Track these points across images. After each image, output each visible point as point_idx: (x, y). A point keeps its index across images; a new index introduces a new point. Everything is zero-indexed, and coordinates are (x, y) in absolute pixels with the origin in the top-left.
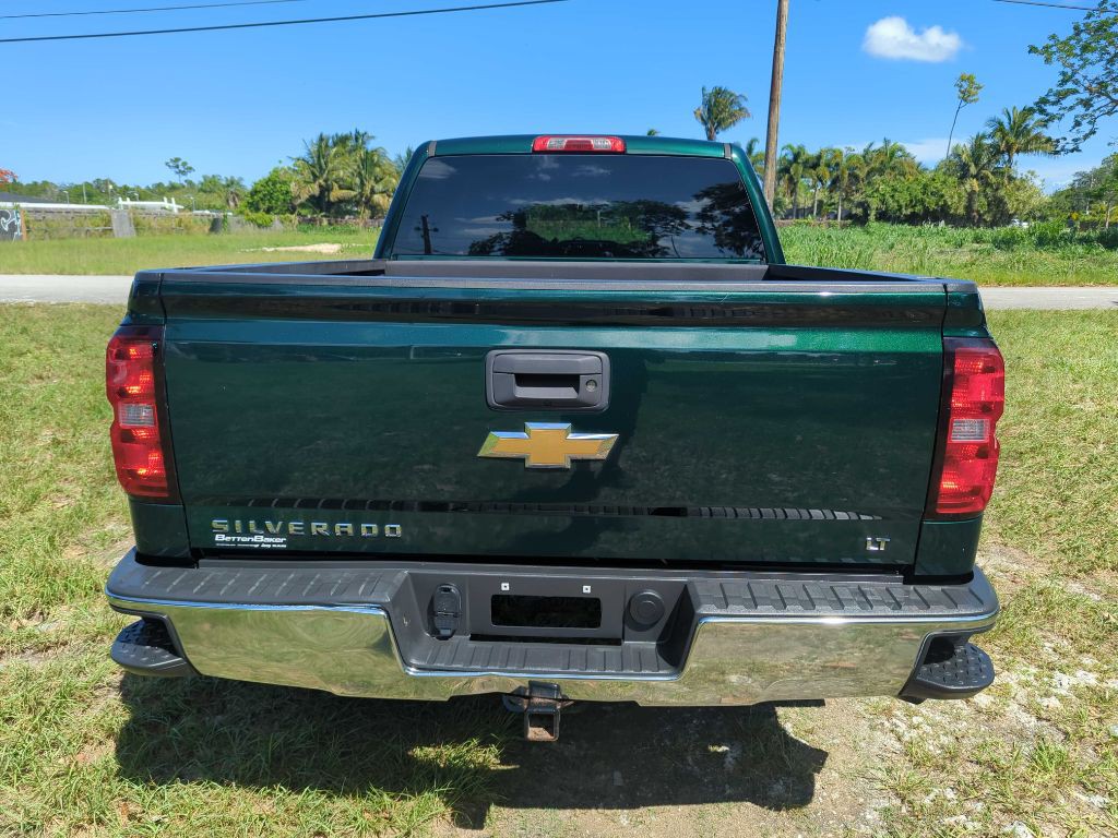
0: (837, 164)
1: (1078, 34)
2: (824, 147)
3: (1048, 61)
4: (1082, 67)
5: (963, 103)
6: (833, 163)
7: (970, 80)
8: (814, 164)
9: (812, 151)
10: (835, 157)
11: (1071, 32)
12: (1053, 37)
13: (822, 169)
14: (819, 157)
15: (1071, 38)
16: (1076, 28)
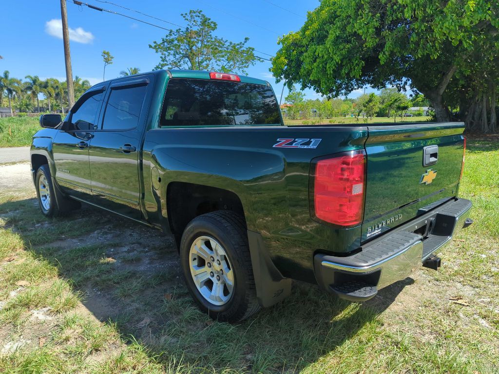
0: (57, 87)
1: (164, 43)
2: (49, 78)
3: (157, 52)
4: (168, 56)
5: (107, 64)
6: (55, 86)
7: (108, 54)
8: (45, 86)
9: (42, 79)
10: (56, 83)
11: (161, 42)
12: (155, 42)
13: (50, 89)
14: (47, 83)
15: (161, 44)
16: (163, 40)
